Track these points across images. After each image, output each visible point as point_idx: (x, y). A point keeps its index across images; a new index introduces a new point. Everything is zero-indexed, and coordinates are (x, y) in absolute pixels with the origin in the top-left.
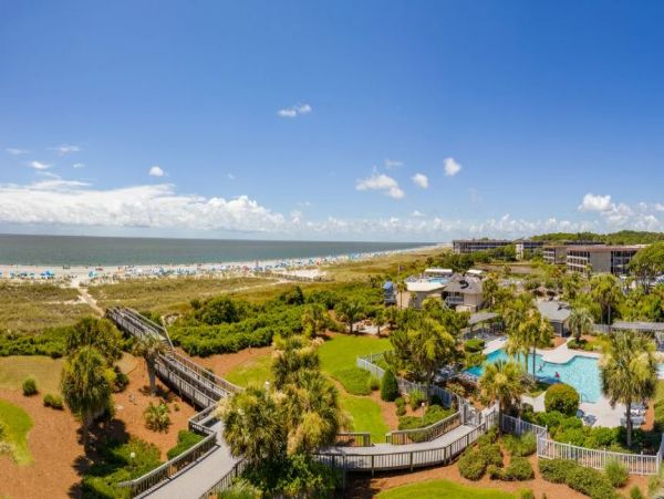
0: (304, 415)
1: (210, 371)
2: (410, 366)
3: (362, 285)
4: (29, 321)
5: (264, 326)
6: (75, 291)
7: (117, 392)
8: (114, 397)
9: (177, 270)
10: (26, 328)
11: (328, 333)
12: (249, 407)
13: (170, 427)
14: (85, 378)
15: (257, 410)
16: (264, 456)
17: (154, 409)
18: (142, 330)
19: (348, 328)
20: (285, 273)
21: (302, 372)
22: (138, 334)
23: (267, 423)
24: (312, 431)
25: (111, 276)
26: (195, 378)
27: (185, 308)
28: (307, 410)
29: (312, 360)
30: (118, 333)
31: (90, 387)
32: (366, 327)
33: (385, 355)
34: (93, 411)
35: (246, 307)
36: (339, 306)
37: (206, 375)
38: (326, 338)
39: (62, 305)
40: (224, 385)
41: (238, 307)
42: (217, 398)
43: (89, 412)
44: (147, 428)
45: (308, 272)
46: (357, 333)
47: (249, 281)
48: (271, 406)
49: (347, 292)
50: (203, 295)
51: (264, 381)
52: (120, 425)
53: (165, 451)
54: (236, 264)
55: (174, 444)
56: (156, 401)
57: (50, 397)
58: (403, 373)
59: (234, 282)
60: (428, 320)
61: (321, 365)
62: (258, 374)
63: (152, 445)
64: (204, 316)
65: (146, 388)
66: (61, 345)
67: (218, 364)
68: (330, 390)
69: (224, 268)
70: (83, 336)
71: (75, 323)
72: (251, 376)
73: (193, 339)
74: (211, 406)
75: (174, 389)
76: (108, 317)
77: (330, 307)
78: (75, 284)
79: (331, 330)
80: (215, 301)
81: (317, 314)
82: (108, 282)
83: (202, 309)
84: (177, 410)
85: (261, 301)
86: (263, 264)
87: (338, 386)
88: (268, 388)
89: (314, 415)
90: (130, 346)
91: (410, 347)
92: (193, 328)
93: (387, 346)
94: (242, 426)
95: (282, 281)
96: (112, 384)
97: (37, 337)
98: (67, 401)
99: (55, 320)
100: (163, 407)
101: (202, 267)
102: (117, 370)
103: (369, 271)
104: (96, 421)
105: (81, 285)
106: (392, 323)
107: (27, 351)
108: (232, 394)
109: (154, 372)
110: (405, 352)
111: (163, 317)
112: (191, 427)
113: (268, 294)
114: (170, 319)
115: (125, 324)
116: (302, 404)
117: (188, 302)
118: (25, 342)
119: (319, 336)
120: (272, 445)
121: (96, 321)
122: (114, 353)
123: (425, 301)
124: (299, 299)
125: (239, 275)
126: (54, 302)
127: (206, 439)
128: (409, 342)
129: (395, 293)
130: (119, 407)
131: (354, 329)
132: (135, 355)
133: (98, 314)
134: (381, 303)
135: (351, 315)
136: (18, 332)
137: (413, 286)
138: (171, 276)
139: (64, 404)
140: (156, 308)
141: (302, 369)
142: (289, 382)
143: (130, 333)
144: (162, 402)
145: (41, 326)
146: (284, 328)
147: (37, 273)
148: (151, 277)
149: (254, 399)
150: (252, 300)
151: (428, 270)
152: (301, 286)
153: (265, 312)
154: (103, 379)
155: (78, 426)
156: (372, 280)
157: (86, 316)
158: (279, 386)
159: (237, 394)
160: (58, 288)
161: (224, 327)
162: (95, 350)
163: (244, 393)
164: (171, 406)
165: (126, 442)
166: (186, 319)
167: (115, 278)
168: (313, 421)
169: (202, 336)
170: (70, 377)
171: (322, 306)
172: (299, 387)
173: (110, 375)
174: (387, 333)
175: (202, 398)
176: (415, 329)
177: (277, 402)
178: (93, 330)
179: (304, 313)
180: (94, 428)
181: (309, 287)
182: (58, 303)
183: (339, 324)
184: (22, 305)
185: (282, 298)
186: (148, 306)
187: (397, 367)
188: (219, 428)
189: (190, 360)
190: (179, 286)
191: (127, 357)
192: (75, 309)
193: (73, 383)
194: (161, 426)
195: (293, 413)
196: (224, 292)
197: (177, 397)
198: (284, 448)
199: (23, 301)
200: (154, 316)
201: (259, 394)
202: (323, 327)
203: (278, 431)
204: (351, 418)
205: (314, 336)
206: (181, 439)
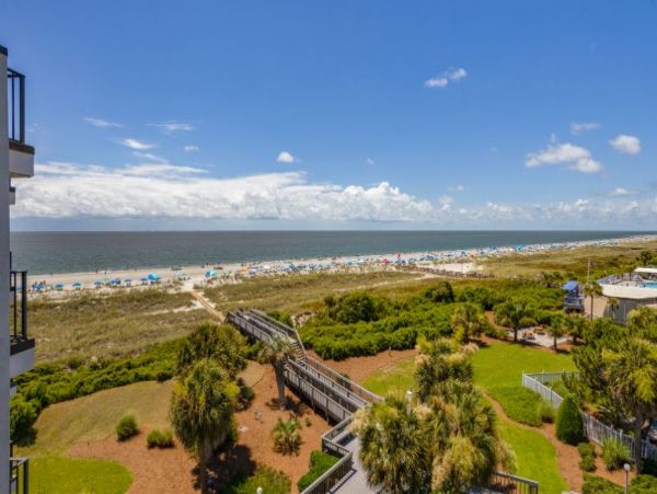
0: (453, 439)
1: (346, 376)
2: (605, 401)
3: (531, 283)
4: (126, 340)
5: (406, 326)
6: (189, 295)
7: (241, 410)
8: (237, 417)
9: (310, 265)
10: (120, 349)
11: (484, 338)
12: (389, 421)
13: (301, 447)
14: (202, 399)
15: (398, 425)
16: (406, 487)
17: (282, 425)
18: (269, 333)
19: (512, 335)
20: (432, 266)
21: (451, 383)
22: (264, 337)
23: (409, 444)
24: (461, 462)
25: (232, 274)
26: (330, 385)
27: (317, 306)
28: (456, 432)
29: (463, 369)
30: (240, 339)
31: (208, 409)
32: (536, 336)
33: (564, 377)
34: (212, 439)
35: (385, 305)
36: (500, 307)
37: (340, 381)
38: (482, 345)
39: (172, 313)
40: (361, 393)
41: (376, 304)
42: (353, 409)
43: (207, 442)
44: (275, 451)
45: (460, 266)
46: (524, 343)
47: (390, 275)
48: (413, 422)
49: (511, 291)
50: (338, 292)
51: (405, 391)
52: (245, 450)
53: (296, 480)
54: (375, 257)
55: (306, 469)
56: (285, 416)
57: (156, 434)
58: (593, 408)
59: (373, 276)
60: (639, 341)
61: (474, 378)
62: (398, 381)
63: (281, 473)
64: (339, 315)
65: (273, 400)
66: (170, 362)
67: (356, 369)
68: (486, 410)
69: (362, 261)
70: (198, 348)
71: (187, 333)
72: (391, 383)
73: (327, 340)
74: (347, 418)
75: (306, 400)
76: (230, 322)
77: (488, 307)
78: (188, 287)
79: (487, 335)
80: (350, 298)
81: (470, 315)
82: (229, 282)
83: (337, 306)
84: (309, 425)
85: (403, 298)
86: (406, 257)
87: (496, 408)
88: (410, 400)
89: (465, 441)
90: (256, 353)
91: (606, 373)
92: (326, 328)
93: (568, 366)
94: (380, 445)
95: (428, 276)
96: (234, 400)
97: (136, 359)
98: (179, 434)
99: (161, 332)
100: (293, 423)
101: (337, 261)
102: (240, 383)
103: (541, 266)
104: (216, 452)
105: (196, 288)
106: (575, 336)
107: (122, 378)
108: (370, 405)
109: (283, 381)
110: (596, 380)
111: (293, 317)
112: (324, 447)
113: (411, 289)
114: (301, 319)
115: (250, 328)
116: (451, 424)
117: (321, 299)
118: (119, 369)
119: (474, 341)
120: (414, 473)
121: (215, 329)
122: (237, 363)
123: (633, 313)
124: (447, 296)
125: (378, 268)
126: (159, 312)
127: (340, 462)
128: (603, 365)
129: (582, 296)
130: (244, 429)
131: (520, 337)
132: (261, 363)
133: (218, 319)
134: (560, 308)
135: (516, 319)
136: (109, 357)
137: (612, 289)
138: (303, 272)
139: (175, 439)
140: (286, 307)
141: (451, 379)
142: (435, 394)
143: (255, 338)
144: (292, 416)
145: (143, 343)
146: (430, 329)
147: (135, 279)
148: (280, 273)
149: (394, 411)
150: (392, 296)
151: (639, 270)
152: (451, 282)
153: (408, 310)
154: (224, 396)
155: (193, 464)
156: (546, 277)
157: (201, 323)
158: (423, 397)
159: (375, 405)
160: (165, 295)
161: (361, 326)
162: (213, 363)
163: (384, 404)
164: (302, 420)
165: (252, 475)
166: (319, 317)
167: (237, 276)
168: (464, 449)
169: (337, 336)
170: (182, 402)
171: (476, 306)
172: (446, 401)
173: (232, 390)
174: (568, 348)
175: (336, 409)
176: (616, 351)
177: (420, 417)
178: (212, 338)
179: (455, 312)
180: (213, 462)
181: (462, 283)
182: (166, 311)
183: (499, 329)
184: (115, 321)
185: (428, 295)
186: (277, 306)
187: (583, 397)
188: (355, 447)
189: (324, 365)
190: (311, 282)
191: (253, 366)
192: (187, 316)
193: (187, 408)
194: (289, 447)
195: (440, 433)
196: (362, 287)
197: (309, 409)
198: (428, 480)
199: (115, 315)
200: (283, 317)
201: (400, 406)
202: (478, 331)
203: (421, 456)
204: (513, 453)
205: (466, 340)
206: (313, 463)
